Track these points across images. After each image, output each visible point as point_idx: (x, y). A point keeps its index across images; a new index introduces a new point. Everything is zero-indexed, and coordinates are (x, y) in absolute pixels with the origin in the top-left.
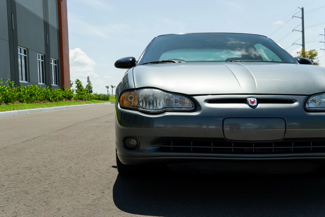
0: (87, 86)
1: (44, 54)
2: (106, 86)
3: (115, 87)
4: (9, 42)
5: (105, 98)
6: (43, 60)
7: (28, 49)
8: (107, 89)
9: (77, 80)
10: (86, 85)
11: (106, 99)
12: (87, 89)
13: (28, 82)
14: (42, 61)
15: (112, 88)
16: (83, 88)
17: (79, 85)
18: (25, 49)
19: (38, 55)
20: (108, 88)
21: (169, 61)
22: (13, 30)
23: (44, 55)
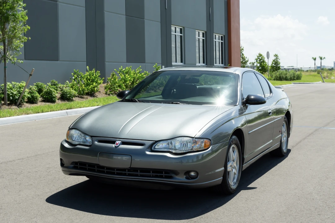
0: (274, 61)
1: (206, 30)
2: (313, 58)
3: (324, 58)
4: (161, 22)
5: (294, 77)
6: (204, 37)
7: (184, 28)
8: (314, 61)
9: (259, 54)
10: (272, 61)
11: (295, 79)
12: (273, 65)
13: (183, 63)
15: (320, 60)
16: (266, 65)
17: (262, 60)
18: (181, 28)
19: (197, 33)
20: (315, 59)
22: (166, 9)
23: (206, 32)
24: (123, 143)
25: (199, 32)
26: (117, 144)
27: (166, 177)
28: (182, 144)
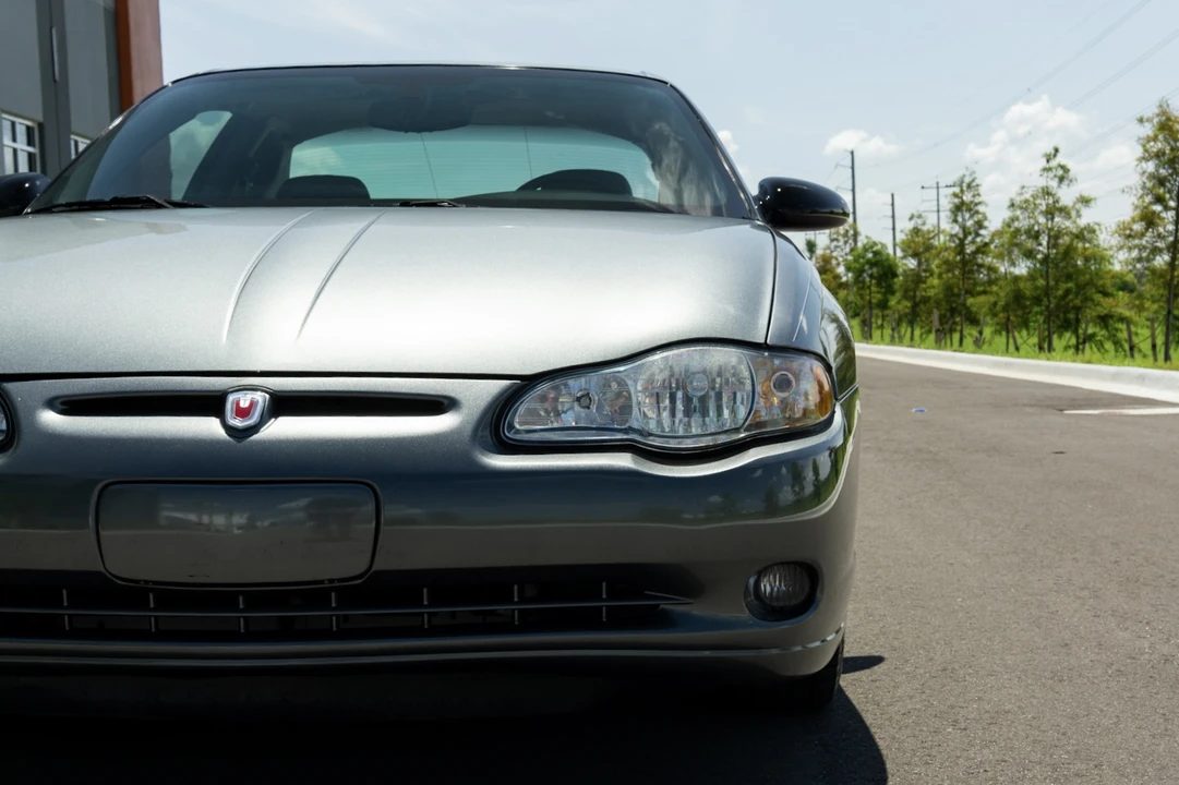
1: (40, 118)
6: (34, 146)
14: (31, 149)
21: (138, 198)
23: (41, 126)
24: (285, 404)
25: (13, 124)
26: (242, 413)
27: (620, 621)
28: (680, 394)
